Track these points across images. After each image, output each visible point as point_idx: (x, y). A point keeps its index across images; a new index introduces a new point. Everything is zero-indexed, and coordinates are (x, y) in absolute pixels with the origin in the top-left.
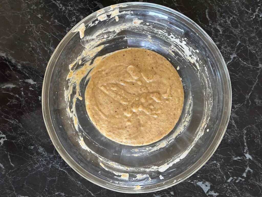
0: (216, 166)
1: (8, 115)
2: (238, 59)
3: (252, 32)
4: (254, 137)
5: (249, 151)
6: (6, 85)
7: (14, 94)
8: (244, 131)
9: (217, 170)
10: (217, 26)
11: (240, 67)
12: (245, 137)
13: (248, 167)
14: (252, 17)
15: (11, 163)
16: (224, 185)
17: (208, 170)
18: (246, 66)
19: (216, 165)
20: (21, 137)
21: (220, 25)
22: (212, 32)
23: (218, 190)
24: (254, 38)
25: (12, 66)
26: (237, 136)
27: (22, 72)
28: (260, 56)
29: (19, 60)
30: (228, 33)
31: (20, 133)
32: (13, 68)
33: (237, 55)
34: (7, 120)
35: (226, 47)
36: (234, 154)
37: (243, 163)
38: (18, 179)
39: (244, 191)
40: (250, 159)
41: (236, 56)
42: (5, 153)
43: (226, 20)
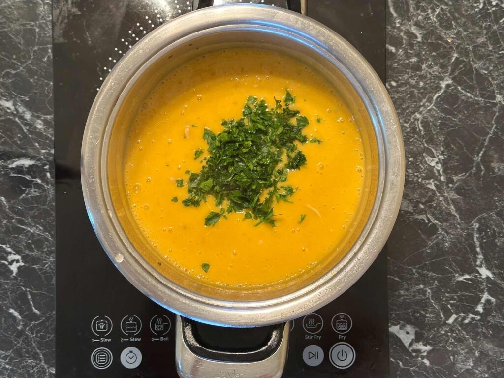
0: (425, 295)
1: (23, 219)
2: (456, 88)
3: (479, 34)
4: (494, 235)
5: (486, 262)
6: (16, 161)
7: (33, 178)
8: (475, 225)
9: (426, 302)
10: (411, 26)
11: (459, 103)
12: (476, 235)
13: (486, 293)
14: (478, 7)
15: (34, 308)
16: (440, 329)
17: (408, 302)
18: (472, 100)
19: (424, 292)
20: (51, 257)
21: (417, 24)
22: (402, 39)
23: (431, 339)
24: (484, 45)
25: (26, 124)
26: (461, 234)
27: (46, 135)
28: (497, 79)
29: (37, 113)
30: (433, 39)
31: (47, 250)
32: (27, 128)
33: (453, 79)
34: (23, 227)
35: (430, 67)
36: (458, 271)
37: (475, 286)
38: (49, 337)
39: (480, 339)
40: (488, 278)
41: (450, 82)
42: (22, 289)
43: (428, 14)
